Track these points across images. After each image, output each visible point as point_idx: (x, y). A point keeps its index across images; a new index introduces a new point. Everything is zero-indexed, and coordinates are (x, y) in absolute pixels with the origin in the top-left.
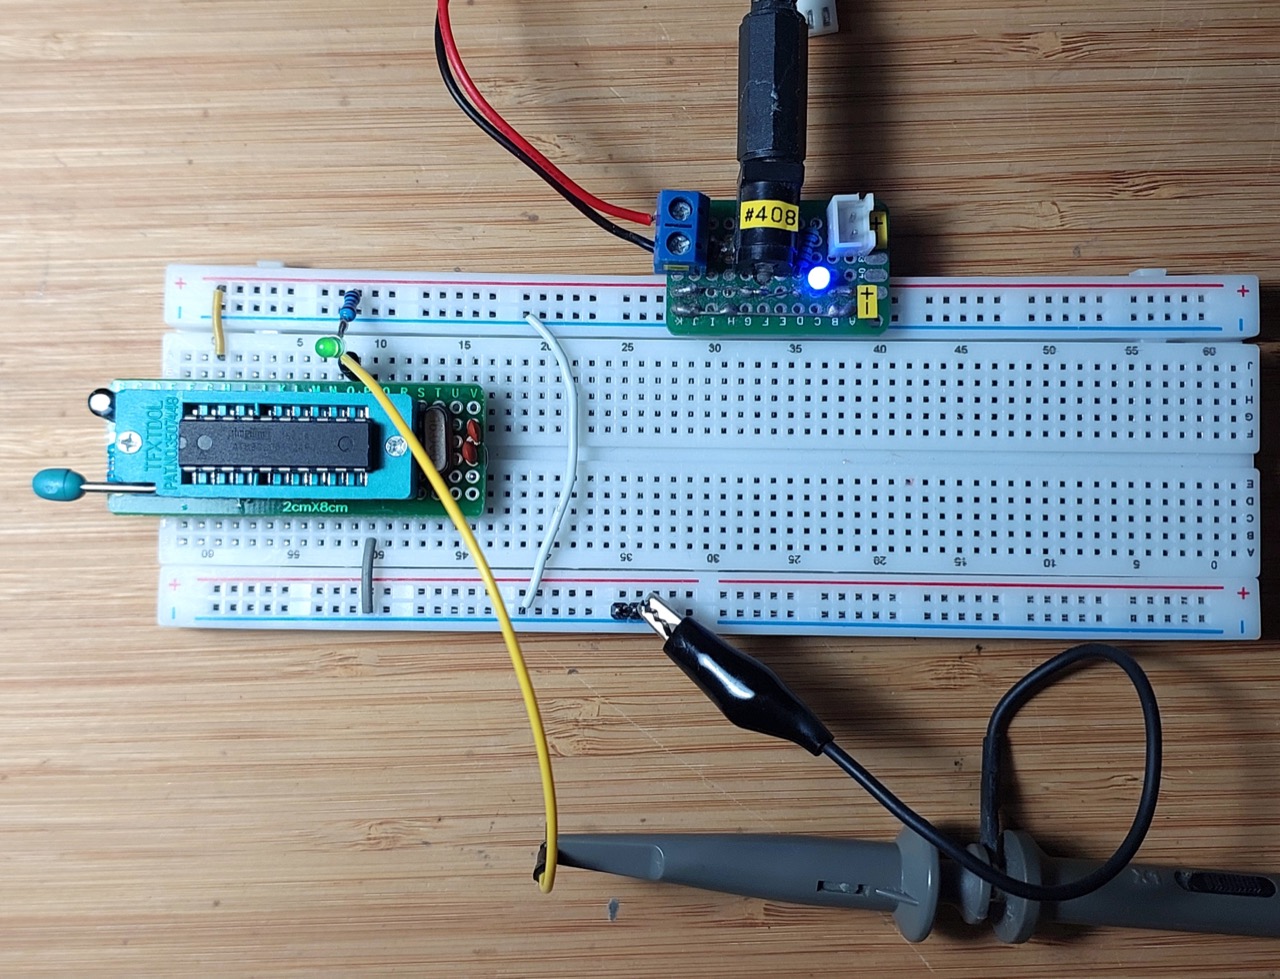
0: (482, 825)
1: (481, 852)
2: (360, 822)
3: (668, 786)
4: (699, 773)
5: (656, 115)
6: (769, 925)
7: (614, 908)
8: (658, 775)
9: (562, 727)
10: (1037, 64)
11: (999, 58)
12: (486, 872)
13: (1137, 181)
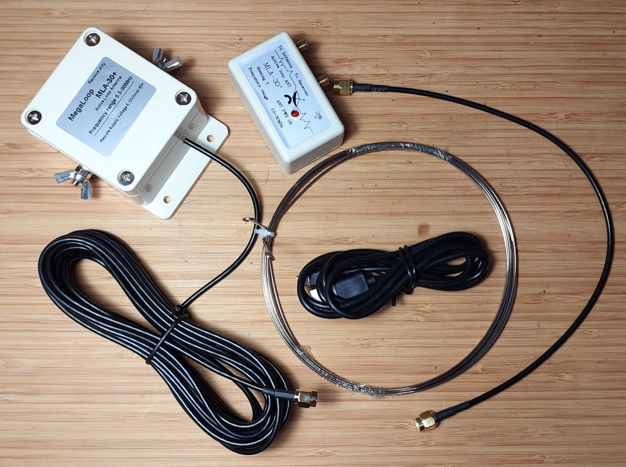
0: (396, 341)
1: (395, 349)
2: (359, 339)
3: (451, 331)
4: (461, 327)
5: (447, 133)
6: (483, 374)
7: (435, 368)
8: (449, 328)
9: (420, 313)
10: (558, 122)
11: (547, 120)
12: (397, 355)
13: (587, 156)
